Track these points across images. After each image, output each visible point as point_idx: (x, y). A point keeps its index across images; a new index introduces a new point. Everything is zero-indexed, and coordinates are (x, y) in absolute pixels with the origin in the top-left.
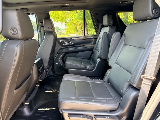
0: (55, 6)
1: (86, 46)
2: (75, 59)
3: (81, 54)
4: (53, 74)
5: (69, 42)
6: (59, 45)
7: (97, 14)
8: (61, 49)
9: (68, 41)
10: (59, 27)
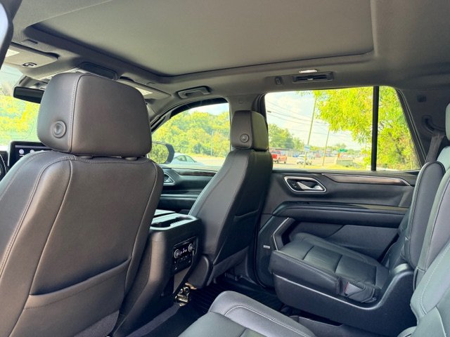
0: (277, 77)
1: (373, 208)
2: (321, 245)
3: (349, 230)
4: (249, 275)
5: (314, 184)
6: (280, 189)
7: (422, 99)
8: (285, 203)
9: (311, 183)
10: (346, 144)
